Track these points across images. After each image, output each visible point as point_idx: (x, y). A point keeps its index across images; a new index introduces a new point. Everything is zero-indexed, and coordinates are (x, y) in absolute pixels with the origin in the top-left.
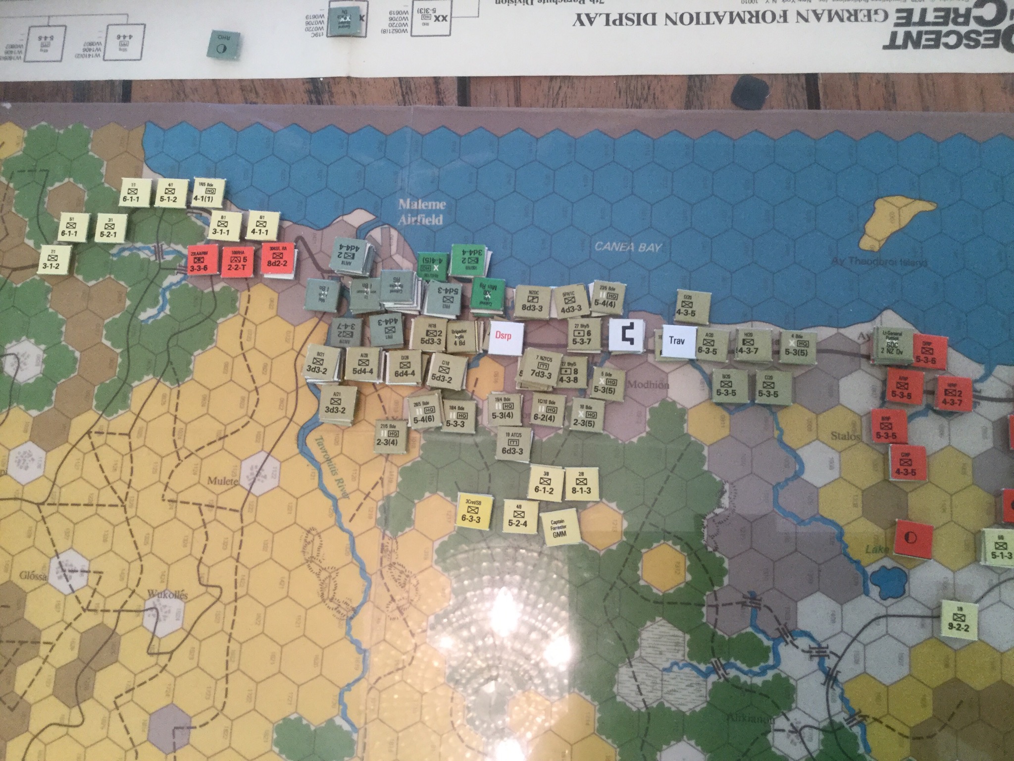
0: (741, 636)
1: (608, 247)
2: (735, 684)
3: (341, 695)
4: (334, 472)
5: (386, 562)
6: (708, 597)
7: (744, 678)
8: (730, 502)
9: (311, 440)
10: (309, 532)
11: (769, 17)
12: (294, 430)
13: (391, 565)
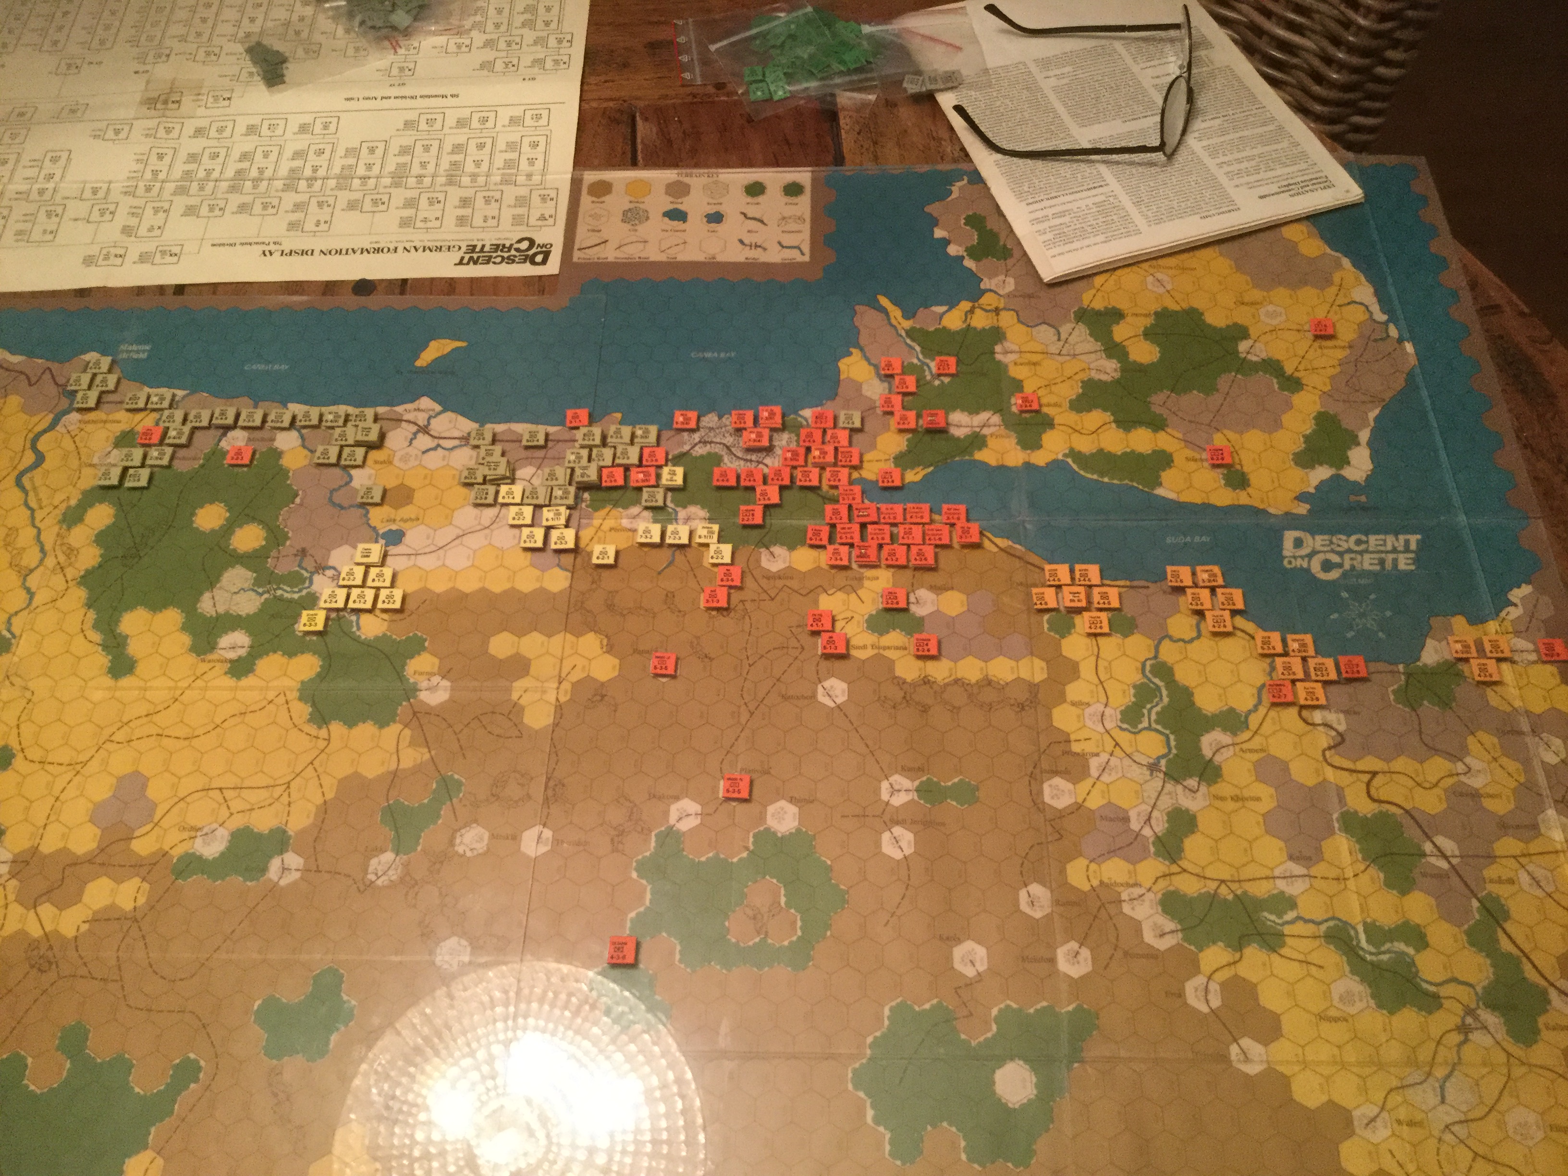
0: (290, 573)
1: (254, 367)
2: (280, 599)
3: (10, 619)
4: (37, 495)
5: (58, 543)
6: (274, 553)
7: (286, 595)
8: (302, 500)
9: (25, 481)
10: (10, 529)
11: (386, 250)
12: (16, 472)
13: (62, 545)
